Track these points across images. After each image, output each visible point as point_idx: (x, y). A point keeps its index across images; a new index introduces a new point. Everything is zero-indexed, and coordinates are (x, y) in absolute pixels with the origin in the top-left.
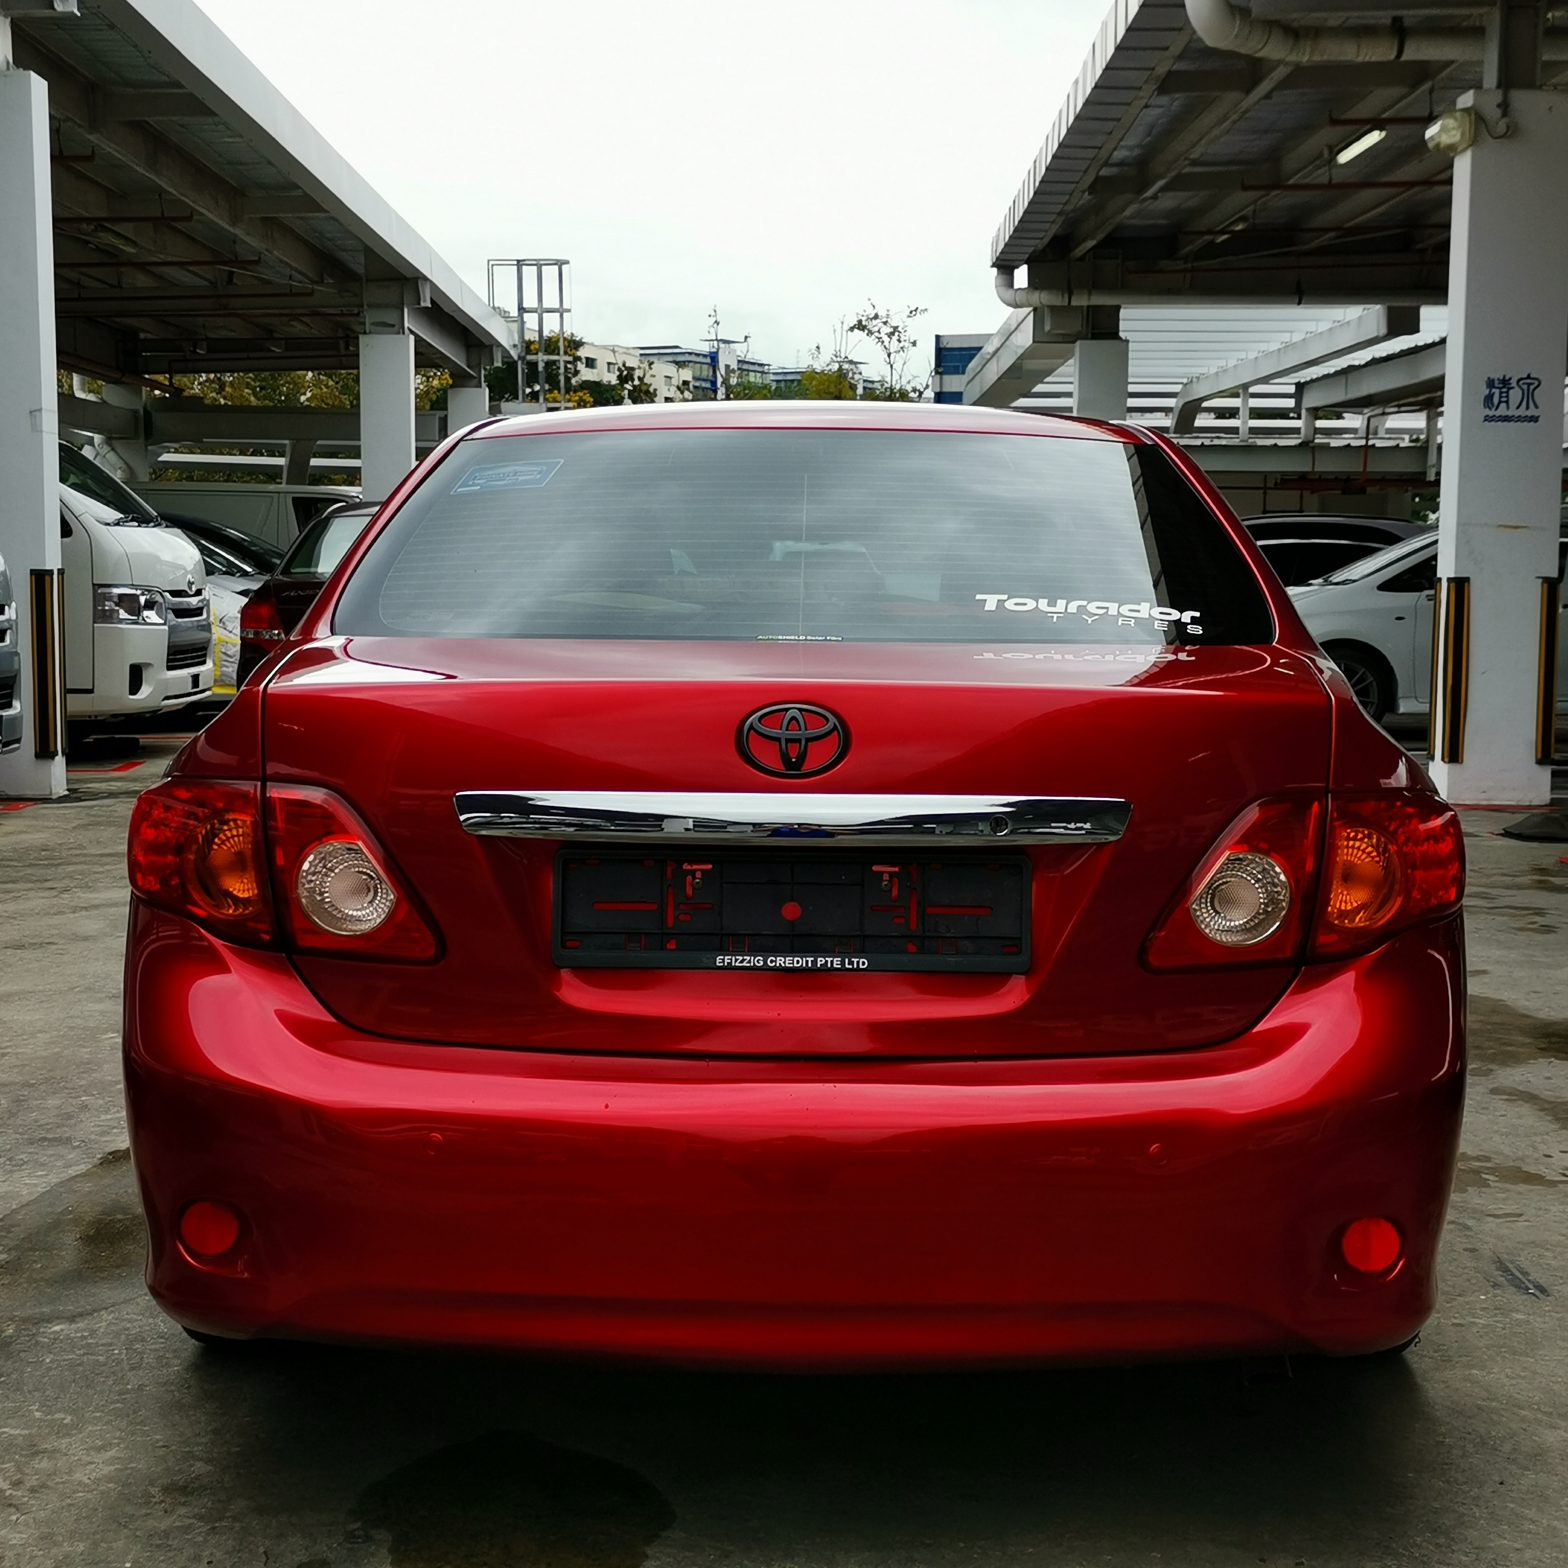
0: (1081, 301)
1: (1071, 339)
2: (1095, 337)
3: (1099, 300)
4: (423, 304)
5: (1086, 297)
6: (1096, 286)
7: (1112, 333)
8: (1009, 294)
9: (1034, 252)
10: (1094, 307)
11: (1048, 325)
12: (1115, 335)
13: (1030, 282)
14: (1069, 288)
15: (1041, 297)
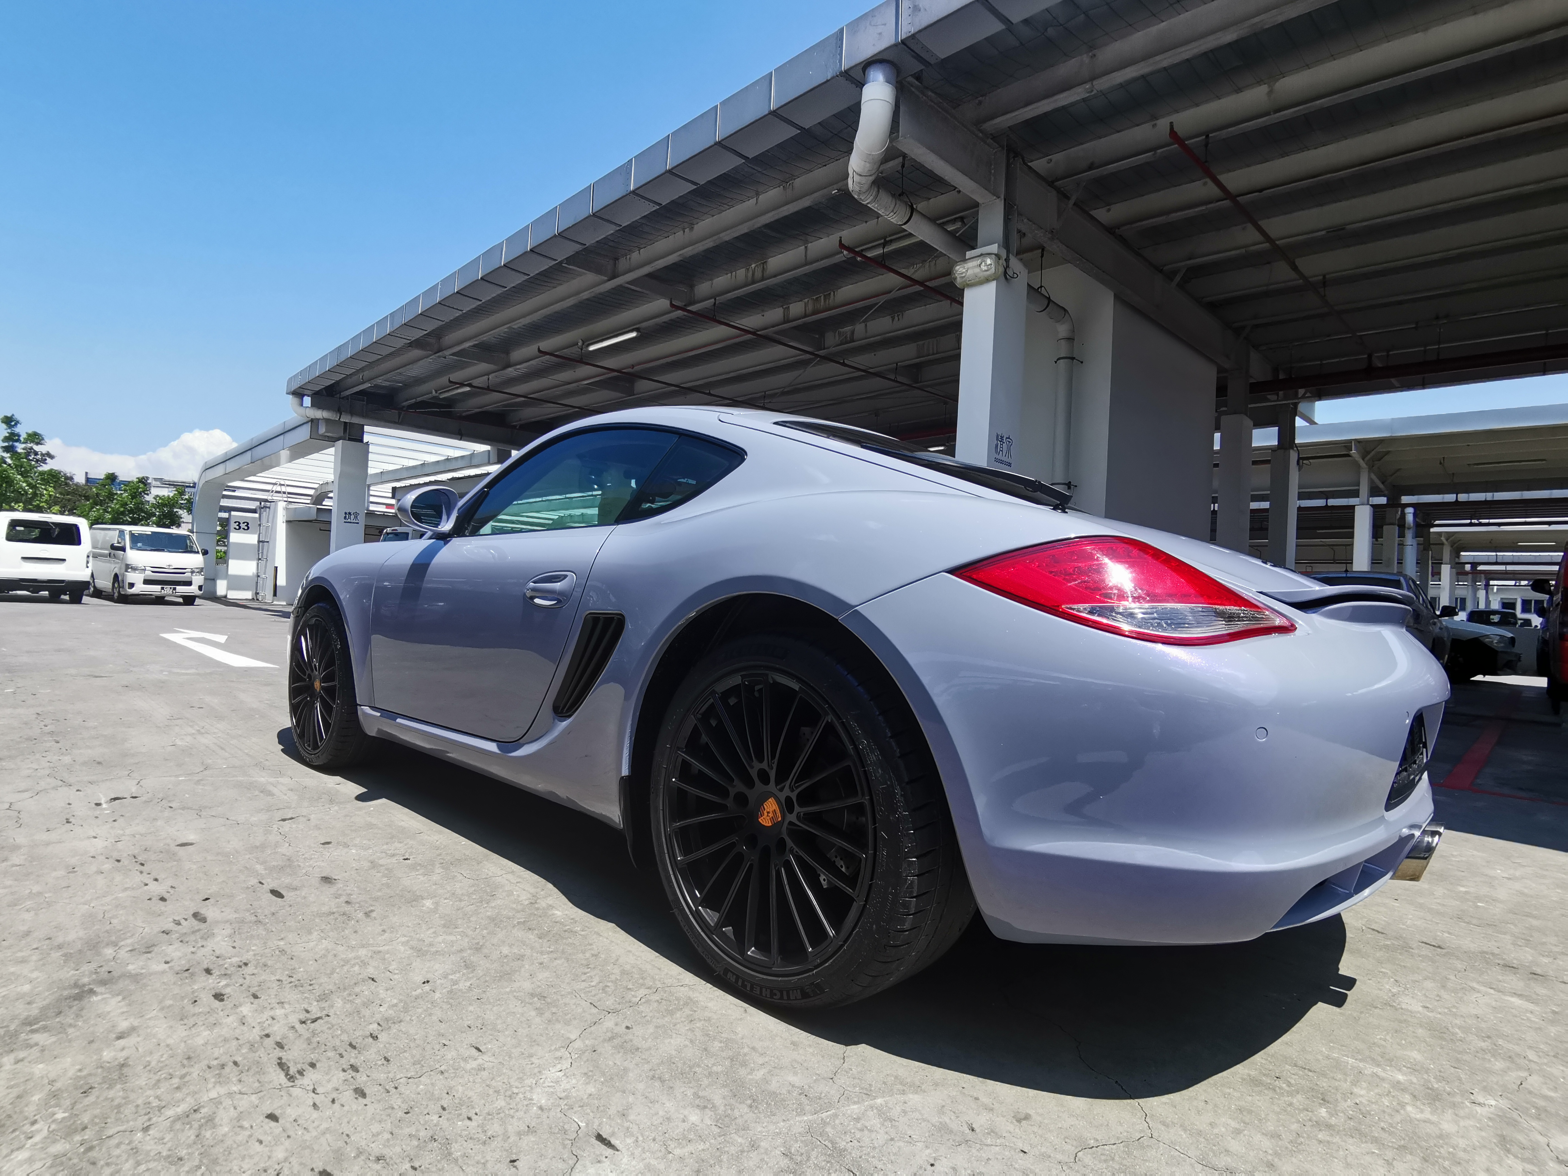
0: (346, 418)
1: (333, 440)
2: (350, 439)
3: (356, 420)
5: (350, 417)
6: (352, 413)
8: (299, 410)
10: (351, 423)
11: (322, 430)
12: (361, 440)
13: (312, 405)
14: (340, 411)
15: (319, 414)
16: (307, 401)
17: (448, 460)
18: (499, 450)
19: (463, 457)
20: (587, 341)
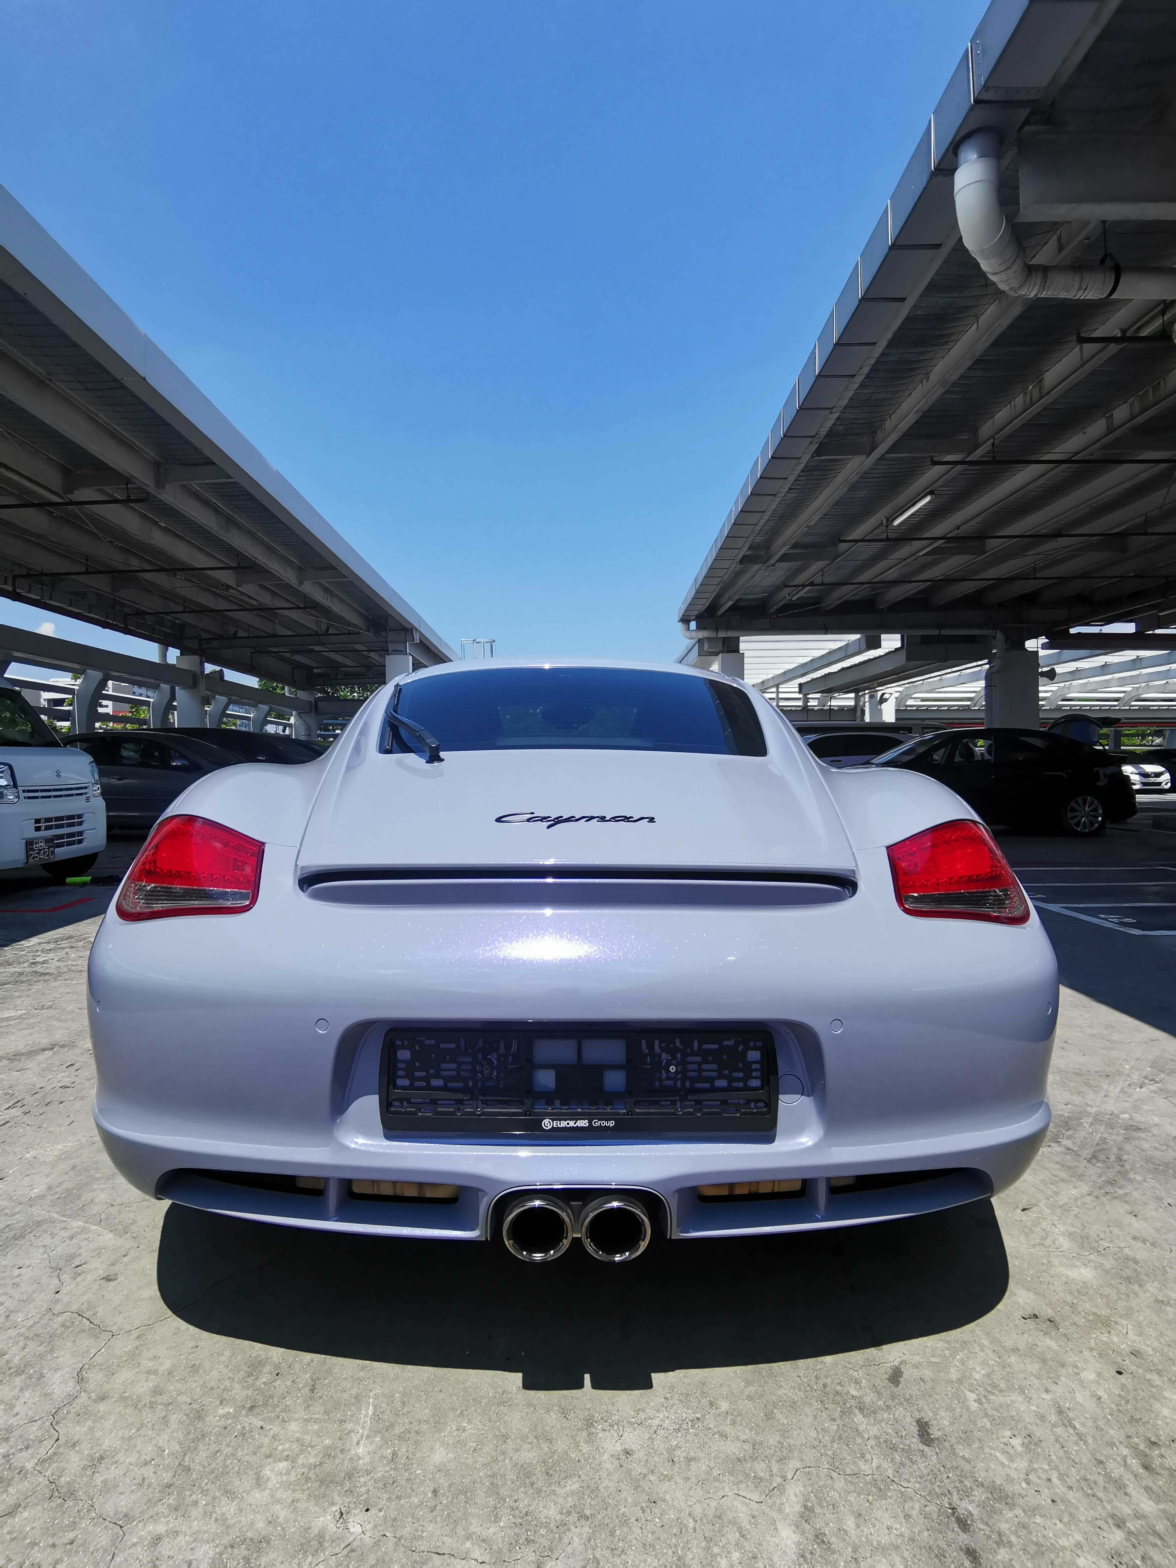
0: (722, 634)
1: (716, 654)
2: (728, 652)
3: (731, 634)
4: (415, 642)
5: (725, 632)
6: (728, 628)
7: (737, 650)
8: (688, 634)
9: (699, 614)
10: (728, 638)
11: (706, 647)
12: (737, 651)
13: (697, 628)
14: (717, 630)
15: (702, 634)
16: (693, 625)
17: (831, 653)
18: (867, 636)
19: (840, 648)
20: (890, 517)
